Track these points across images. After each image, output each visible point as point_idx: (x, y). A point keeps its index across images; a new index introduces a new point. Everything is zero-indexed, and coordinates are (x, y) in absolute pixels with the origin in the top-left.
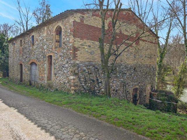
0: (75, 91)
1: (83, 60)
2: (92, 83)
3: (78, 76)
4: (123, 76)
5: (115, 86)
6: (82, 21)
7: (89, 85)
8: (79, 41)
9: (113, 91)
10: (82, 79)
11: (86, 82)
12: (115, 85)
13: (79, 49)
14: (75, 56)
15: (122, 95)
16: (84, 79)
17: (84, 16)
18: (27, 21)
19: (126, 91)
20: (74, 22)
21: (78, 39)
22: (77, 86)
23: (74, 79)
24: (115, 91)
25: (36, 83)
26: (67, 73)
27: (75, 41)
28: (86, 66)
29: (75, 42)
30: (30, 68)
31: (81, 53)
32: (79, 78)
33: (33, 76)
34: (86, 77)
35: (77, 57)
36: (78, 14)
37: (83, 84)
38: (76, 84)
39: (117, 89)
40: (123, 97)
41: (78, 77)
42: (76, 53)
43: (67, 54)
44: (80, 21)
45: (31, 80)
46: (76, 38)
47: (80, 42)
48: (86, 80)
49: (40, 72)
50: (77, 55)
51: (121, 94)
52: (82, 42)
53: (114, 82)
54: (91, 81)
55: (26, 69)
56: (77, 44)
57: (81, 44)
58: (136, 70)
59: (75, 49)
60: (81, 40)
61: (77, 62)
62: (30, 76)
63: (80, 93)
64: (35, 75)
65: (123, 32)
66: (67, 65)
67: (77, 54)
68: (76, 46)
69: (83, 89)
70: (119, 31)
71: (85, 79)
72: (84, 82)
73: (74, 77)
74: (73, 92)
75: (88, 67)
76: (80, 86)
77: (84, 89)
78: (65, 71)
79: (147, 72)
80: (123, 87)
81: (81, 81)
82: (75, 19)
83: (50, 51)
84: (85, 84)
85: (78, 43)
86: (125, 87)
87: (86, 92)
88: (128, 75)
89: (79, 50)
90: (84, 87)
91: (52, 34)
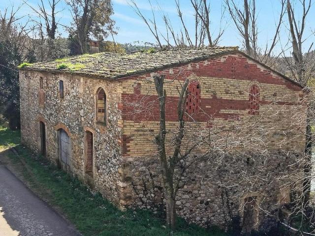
0: (126, 206)
1: (140, 156)
2: (157, 191)
3: (132, 182)
4: (220, 176)
5: (204, 195)
6: (137, 91)
7: (153, 195)
8: (133, 124)
9: (200, 205)
10: (139, 187)
11: (146, 190)
12: (203, 193)
13: (133, 138)
14: (125, 151)
15: (219, 211)
16: (143, 185)
17: (140, 82)
18: (54, 5)
19: (228, 202)
20: (124, 95)
21: (130, 121)
22: (130, 198)
23: (124, 188)
24: (204, 205)
25: (68, 167)
26: (114, 173)
27: (125, 126)
28: (146, 164)
29: (125, 128)
30: (58, 137)
31: (136, 144)
32: (134, 185)
33: (63, 154)
34: (146, 183)
35: (129, 151)
36: (129, 81)
37: (141, 195)
38: (128, 195)
39: (209, 200)
40: (223, 215)
41: (132, 184)
42: (128, 144)
43: (114, 142)
44: (133, 93)
45: (60, 159)
46: (128, 121)
47: (134, 127)
48: (145, 188)
49: (74, 152)
50: (128, 149)
51: (218, 208)
52: (138, 126)
53: (202, 187)
54: (155, 189)
55: (52, 137)
56: (128, 131)
57: (136, 129)
58: (250, 162)
59: (126, 139)
60: (136, 122)
61: (130, 159)
62: (58, 151)
63: (135, 210)
64: (67, 154)
65: (219, 96)
66: (114, 161)
67: (129, 147)
68: (127, 133)
69: (141, 203)
70: (212, 96)
71: (145, 186)
72: (142, 192)
73: (125, 185)
74: (123, 208)
75: (150, 166)
76: (135, 199)
77: (143, 202)
78: (111, 169)
79: (279, 164)
80: (222, 195)
81: (137, 191)
82: (125, 90)
83: (89, 123)
84: (145, 194)
85: (131, 128)
86: (225, 196)
87: (146, 208)
88: (232, 173)
89: (132, 140)
90: (143, 199)
91: (92, 95)
